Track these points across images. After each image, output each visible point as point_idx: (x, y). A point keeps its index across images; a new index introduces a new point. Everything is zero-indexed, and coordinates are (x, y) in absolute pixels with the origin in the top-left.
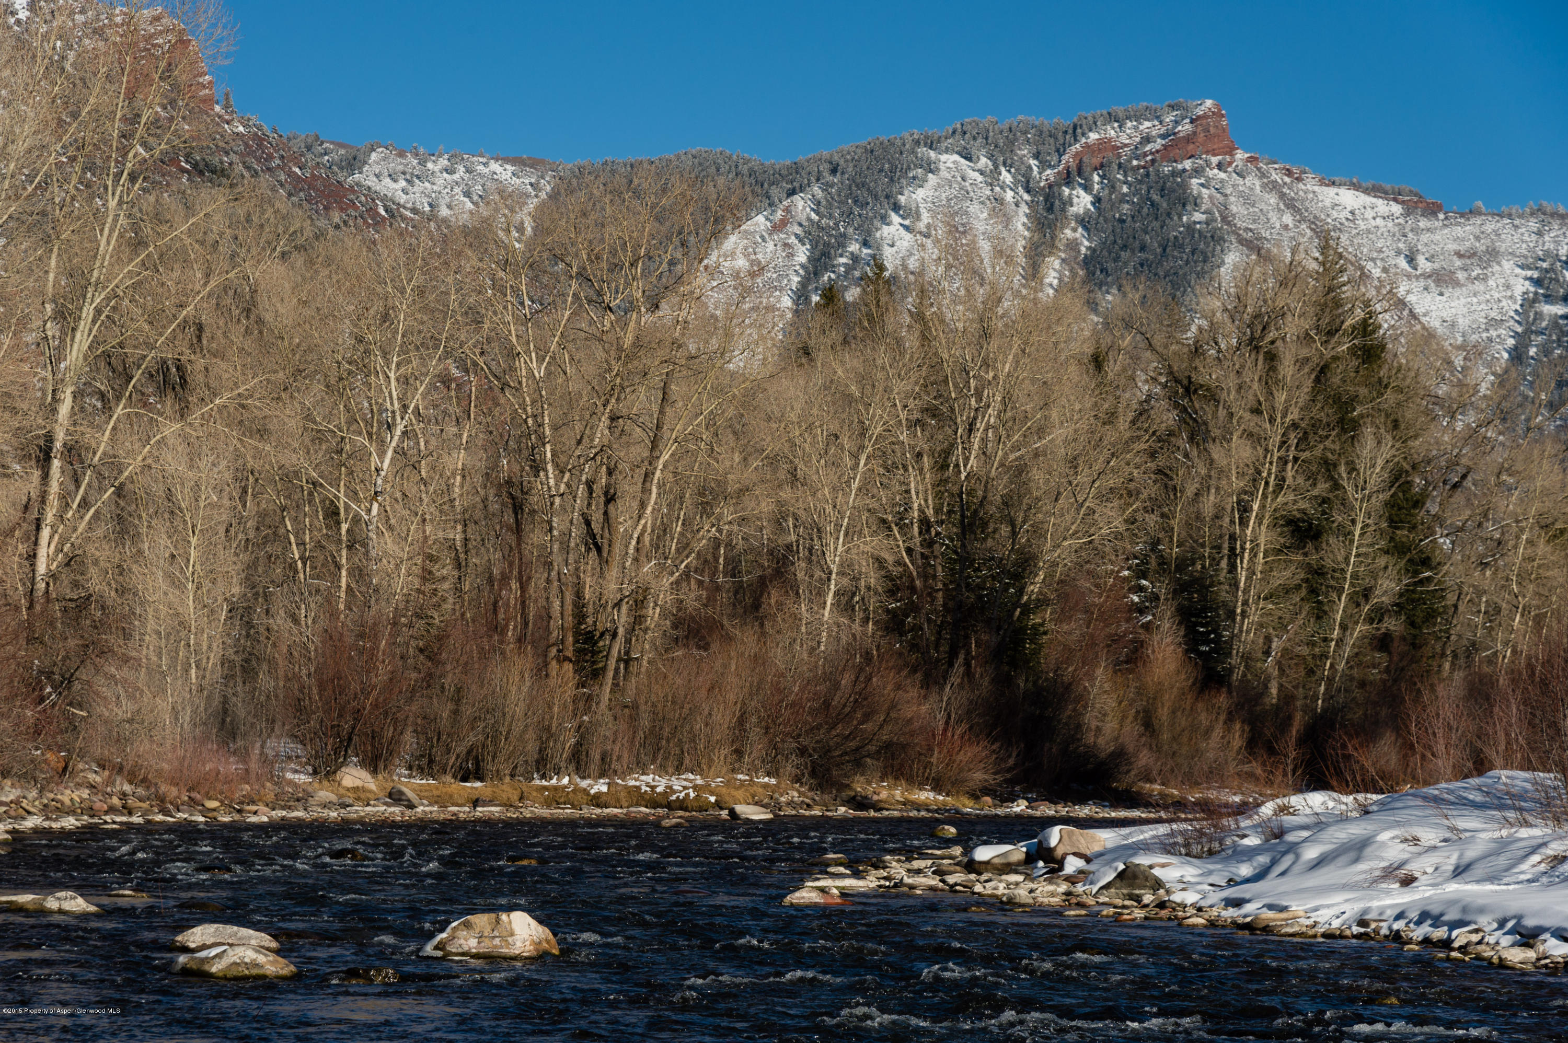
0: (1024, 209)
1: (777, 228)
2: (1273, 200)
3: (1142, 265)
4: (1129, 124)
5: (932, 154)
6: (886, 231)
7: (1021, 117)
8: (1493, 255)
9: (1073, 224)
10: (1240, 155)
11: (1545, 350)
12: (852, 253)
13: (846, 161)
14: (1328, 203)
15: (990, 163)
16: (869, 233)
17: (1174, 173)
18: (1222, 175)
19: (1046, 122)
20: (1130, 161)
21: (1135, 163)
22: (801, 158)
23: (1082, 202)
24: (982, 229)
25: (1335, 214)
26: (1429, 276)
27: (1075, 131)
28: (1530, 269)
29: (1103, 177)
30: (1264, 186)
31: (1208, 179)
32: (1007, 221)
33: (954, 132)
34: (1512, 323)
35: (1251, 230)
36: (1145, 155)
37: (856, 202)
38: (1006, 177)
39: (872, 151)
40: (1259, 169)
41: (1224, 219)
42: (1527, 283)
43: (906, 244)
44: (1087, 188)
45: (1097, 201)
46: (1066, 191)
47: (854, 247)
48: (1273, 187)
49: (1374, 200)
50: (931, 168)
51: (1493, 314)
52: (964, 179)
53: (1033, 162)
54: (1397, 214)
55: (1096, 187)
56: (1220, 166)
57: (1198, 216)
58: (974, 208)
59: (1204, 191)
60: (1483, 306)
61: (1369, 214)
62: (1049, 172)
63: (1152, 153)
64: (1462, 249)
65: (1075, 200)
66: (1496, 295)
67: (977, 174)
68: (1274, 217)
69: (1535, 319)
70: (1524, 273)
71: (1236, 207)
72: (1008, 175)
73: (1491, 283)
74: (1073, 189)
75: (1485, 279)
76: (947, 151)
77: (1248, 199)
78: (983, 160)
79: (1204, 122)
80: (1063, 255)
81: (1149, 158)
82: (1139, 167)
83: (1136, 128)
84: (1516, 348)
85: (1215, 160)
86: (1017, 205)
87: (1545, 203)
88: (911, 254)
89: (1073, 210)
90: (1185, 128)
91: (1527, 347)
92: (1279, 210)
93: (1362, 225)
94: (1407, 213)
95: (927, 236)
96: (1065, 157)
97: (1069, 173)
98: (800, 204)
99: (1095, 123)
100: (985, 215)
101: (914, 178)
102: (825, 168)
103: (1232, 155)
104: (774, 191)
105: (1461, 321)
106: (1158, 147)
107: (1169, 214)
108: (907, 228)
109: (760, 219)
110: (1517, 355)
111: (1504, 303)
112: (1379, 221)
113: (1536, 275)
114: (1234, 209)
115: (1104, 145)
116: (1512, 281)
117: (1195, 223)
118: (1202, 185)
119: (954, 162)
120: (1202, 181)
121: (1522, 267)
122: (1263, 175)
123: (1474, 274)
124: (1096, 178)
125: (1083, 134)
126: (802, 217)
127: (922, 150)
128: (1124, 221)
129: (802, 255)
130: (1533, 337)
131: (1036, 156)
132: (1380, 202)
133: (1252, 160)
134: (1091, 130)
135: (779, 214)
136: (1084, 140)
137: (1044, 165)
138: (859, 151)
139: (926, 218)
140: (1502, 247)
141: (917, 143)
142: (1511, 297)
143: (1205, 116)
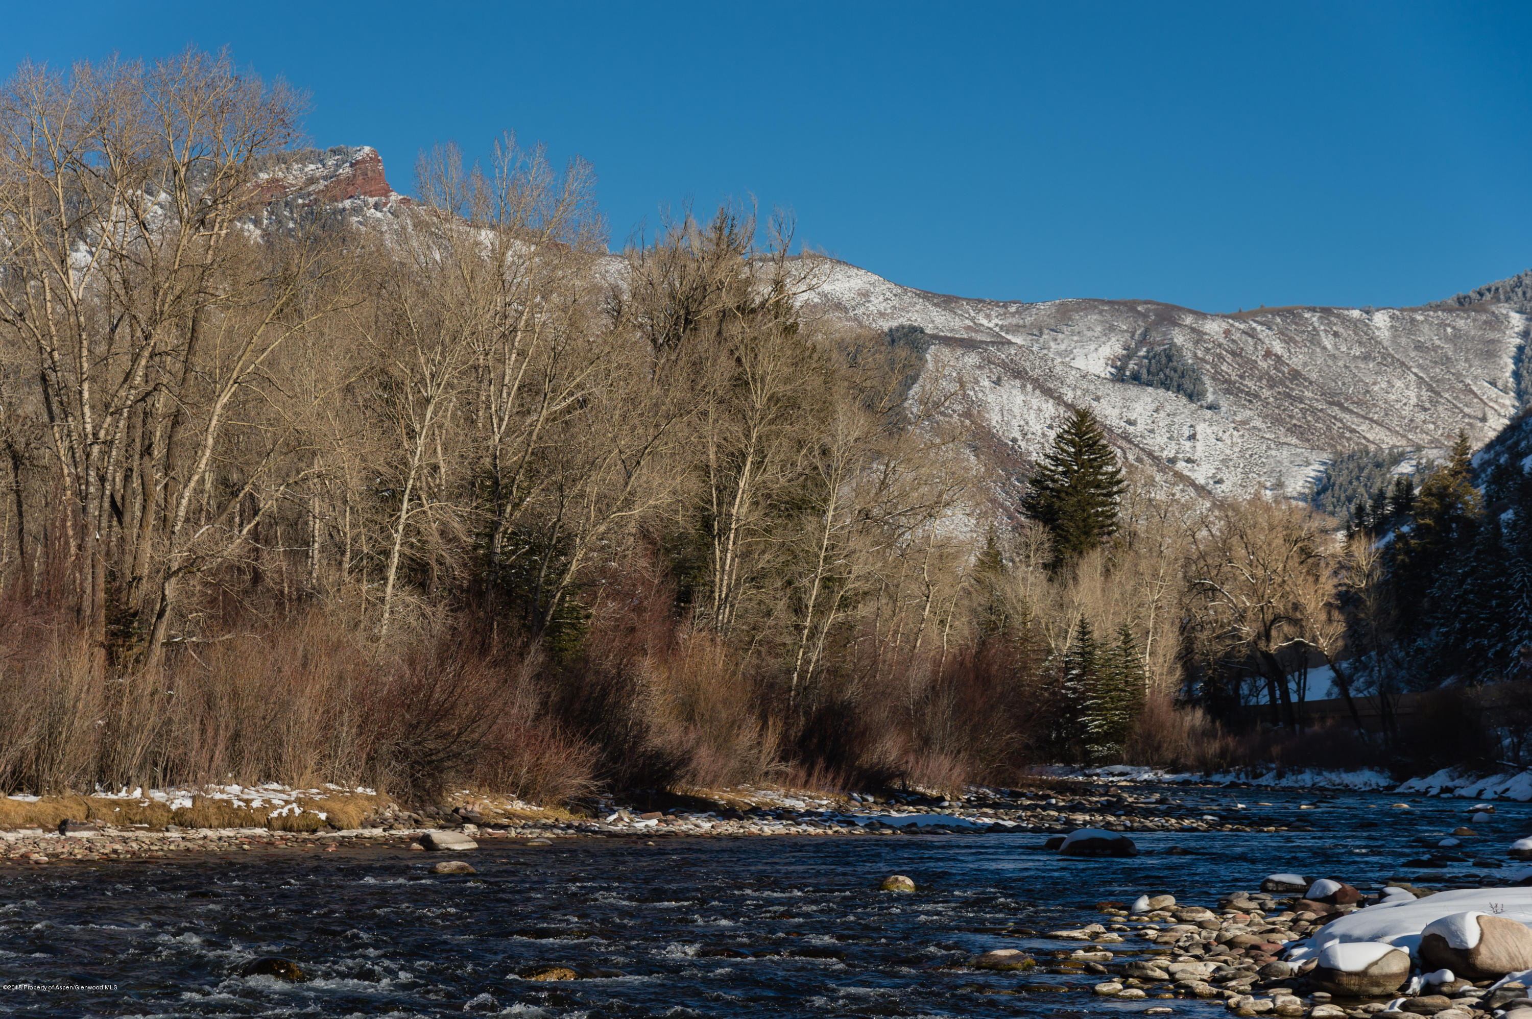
2: (423, 238)
4: (295, 166)
10: (394, 197)
15: (170, 199)
17: (335, 212)
18: (378, 215)
20: (295, 199)
21: (300, 201)
23: (252, 235)
27: (247, 171)
29: (271, 213)
30: (415, 225)
31: (366, 218)
36: (309, 194)
40: (411, 210)
41: (380, 254)
44: (257, 223)
45: (266, 234)
46: (238, 225)
48: (423, 226)
55: (265, 222)
56: (376, 206)
57: (357, 252)
59: (362, 228)
63: (316, 193)
65: (246, 233)
71: (390, 244)
74: (244, 223)
77: (401, 237)
78: (163, 196)
79: (362, 166)
81: (313, 197)
82: (304, 205)
83: (301, 170)
85: (372, 201)
90: (345, 171)
92: (429, 247)
99: (265, 164)
103: (387, 197)
106: (321, 188)
112: (517, 260)
115: (273, 184)
118: (360, 223)
120: (360, 219)
122: (414, 215)
124: (265, 214)
125: (255, 174)
132: (517, 242)
133: (405, 201)
134: (261, 171)
136: (254, 179)
143: (364, 161)
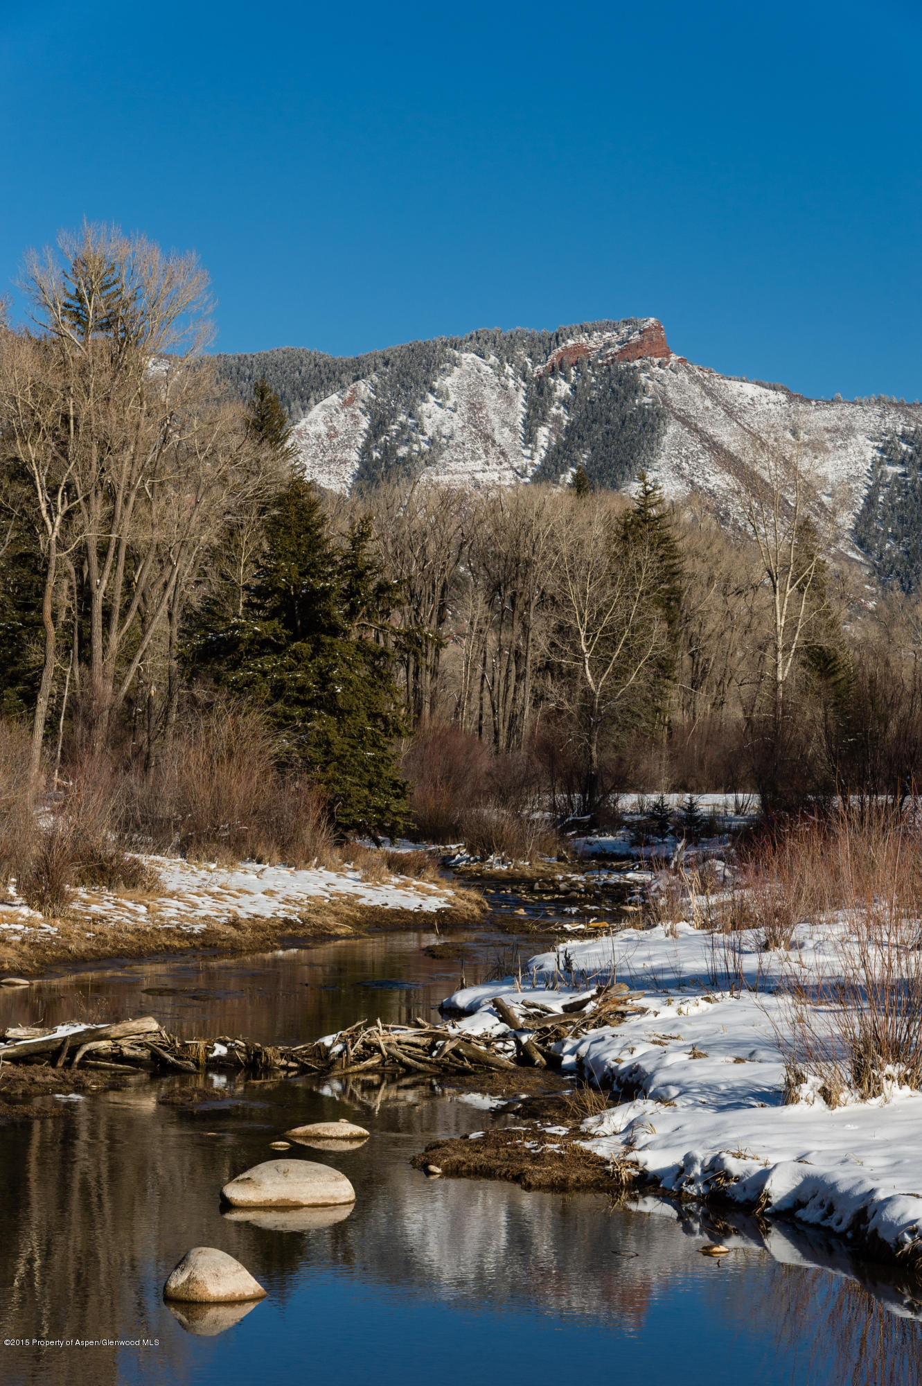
0: (522, 393)
1: (347, 403)
2: (697, 389)
3: (608, 434)
4: (595, 334)
5: (456, 353)
6: (425, 406)
7: (518, 328)
8: (850, 431)
9: (557, 404)
10: (674, 357)
11: (890, 498)
12: (401, 422)
13: (395, 357)
14: (735, 392)
15: (498, 360)
16: (413, 408)
17: (628, 369)
18: (662, 371)
19: (537, 332)
20: (596, 360)
21: (600, 361)
22: (361, 354)
23: (563, 388)
24: (493, 406)
25: (740, 400)
26: (808, 445)
27: (557, 338)
28: (876, 441)
29: (577, 371)
30: (691, 379)
31: (653, 374)
32: (510, 400)
33: (471, 338)
34: (865, 478)
35: (683, 410)
36: (607, 356)
37: (403, 386)
38: (509, 370)
39: (413, 351)
40: (687, 367)
41: (664, 402)
42: (875, 451)
43: (439, 416)
44: (566, 379)
45: (574, 388)
46: (552, 381)
47: (402, 418)
48: (697, 380)
49: (767, 391)
50: (456, 363)
51: (852, 472)
52: (479, 371)
53: (528, 360)
54: (783, 401)
55: (573, 378)
56: (660, 365)
57: (646, 400)
58: (487, 392)
59: (649, 382)
60: (845, 466)
61: (764, 401)
62: (539, 367)
63: (612, 355)
64: (830, 427)
65: (558, 387)
66: (854, 459)
67: (488, 368)
68: (698, 401)
69: (881, 476)
70: (872, 444)
71: (671, 394)
72: (510, 369)
73: (850, 450)
74: (557, 379)
75: (845, 447)
76: (467, 350)
77: (680, 389)
78: (493, 358)
79: (649, 333)
80: (551, 426)
81: (610, 358)
82: (602, 365)
83: (600, 337)
84: (869, 496)
85: (656, 360)
86: (517, 390)
87: (883, 396)
88: (443, 424)
89: (558, 393)
90: (635, 337)
91: (877, 496)
92: (702, 396)
93: (760, 409)
94: (790, 401)
95: (455, 411)
96: (551, 357)
97: (553, 368)
98: (363, 387)
99: (572, 333)
100: (495, 397)
101: (444, 370)
102: (380, 361)
103: (668, 357)
104: (344, 377)
105: (830, 476)
106: (616, 351)
107: (625, 398)
108: (440, 405)
109: (335, 397)
110: (870, 501)
111: (859, 465)
112: (771, 406)
113: (881, 445)
114: (670, 395)
115: (578, 348)
116: (864, 449)
117: (644, 404)
118: (648, 378)
119: (472, 359)
120: (648, 375)
121: (871, 439)
122: (690, 372)
123: (838, 444)
124: (573, 372)
125: (564, 341)
126: (365, 396)
127: (449, 350)
128: (593, 403)
129: (365, 423)
130: (881, 489)
131: (530, 356)
132: (771, 392)
133: (681, 361)
134: (568, 338)
135: (348, 393)
136: (564, 345)
137: (536, 362)
138: (404, 350)
139: (453, 398)
140: (857, 425)
141: (446, 345)
142: (864, 460)
143: (649, 329)
